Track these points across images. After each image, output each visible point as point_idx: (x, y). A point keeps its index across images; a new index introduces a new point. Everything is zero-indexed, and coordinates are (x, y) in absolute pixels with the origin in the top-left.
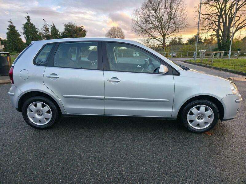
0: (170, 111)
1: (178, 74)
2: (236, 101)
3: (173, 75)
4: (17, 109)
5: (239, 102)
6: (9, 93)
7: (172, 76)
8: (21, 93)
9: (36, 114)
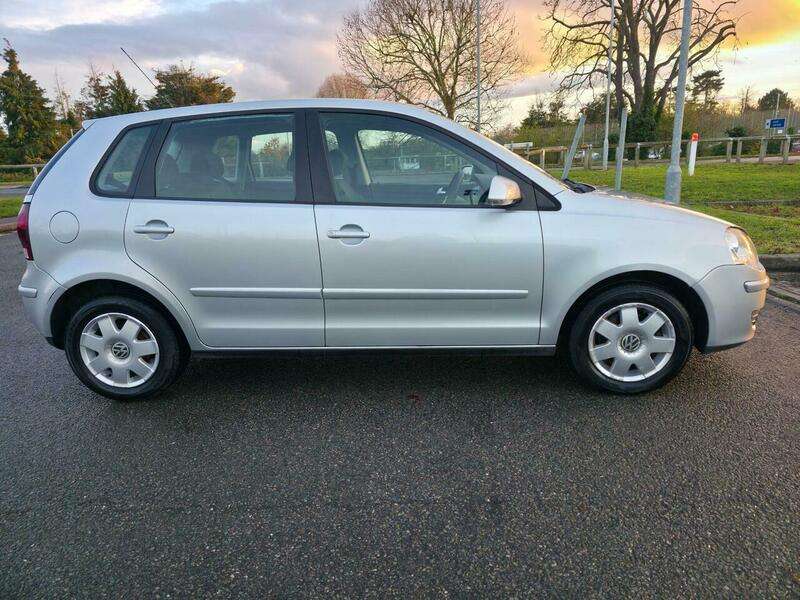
0: (534, 328)
1: (554, 205)
2: (746, 287)
3: (539, 208)
4: (48, 338)
5: (756, 289)
6: (21, 288)
7: (534, 214)
8: (58, 286)
9: (111, 354)
